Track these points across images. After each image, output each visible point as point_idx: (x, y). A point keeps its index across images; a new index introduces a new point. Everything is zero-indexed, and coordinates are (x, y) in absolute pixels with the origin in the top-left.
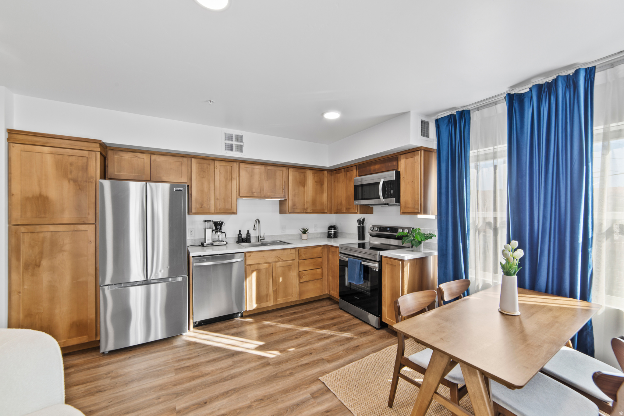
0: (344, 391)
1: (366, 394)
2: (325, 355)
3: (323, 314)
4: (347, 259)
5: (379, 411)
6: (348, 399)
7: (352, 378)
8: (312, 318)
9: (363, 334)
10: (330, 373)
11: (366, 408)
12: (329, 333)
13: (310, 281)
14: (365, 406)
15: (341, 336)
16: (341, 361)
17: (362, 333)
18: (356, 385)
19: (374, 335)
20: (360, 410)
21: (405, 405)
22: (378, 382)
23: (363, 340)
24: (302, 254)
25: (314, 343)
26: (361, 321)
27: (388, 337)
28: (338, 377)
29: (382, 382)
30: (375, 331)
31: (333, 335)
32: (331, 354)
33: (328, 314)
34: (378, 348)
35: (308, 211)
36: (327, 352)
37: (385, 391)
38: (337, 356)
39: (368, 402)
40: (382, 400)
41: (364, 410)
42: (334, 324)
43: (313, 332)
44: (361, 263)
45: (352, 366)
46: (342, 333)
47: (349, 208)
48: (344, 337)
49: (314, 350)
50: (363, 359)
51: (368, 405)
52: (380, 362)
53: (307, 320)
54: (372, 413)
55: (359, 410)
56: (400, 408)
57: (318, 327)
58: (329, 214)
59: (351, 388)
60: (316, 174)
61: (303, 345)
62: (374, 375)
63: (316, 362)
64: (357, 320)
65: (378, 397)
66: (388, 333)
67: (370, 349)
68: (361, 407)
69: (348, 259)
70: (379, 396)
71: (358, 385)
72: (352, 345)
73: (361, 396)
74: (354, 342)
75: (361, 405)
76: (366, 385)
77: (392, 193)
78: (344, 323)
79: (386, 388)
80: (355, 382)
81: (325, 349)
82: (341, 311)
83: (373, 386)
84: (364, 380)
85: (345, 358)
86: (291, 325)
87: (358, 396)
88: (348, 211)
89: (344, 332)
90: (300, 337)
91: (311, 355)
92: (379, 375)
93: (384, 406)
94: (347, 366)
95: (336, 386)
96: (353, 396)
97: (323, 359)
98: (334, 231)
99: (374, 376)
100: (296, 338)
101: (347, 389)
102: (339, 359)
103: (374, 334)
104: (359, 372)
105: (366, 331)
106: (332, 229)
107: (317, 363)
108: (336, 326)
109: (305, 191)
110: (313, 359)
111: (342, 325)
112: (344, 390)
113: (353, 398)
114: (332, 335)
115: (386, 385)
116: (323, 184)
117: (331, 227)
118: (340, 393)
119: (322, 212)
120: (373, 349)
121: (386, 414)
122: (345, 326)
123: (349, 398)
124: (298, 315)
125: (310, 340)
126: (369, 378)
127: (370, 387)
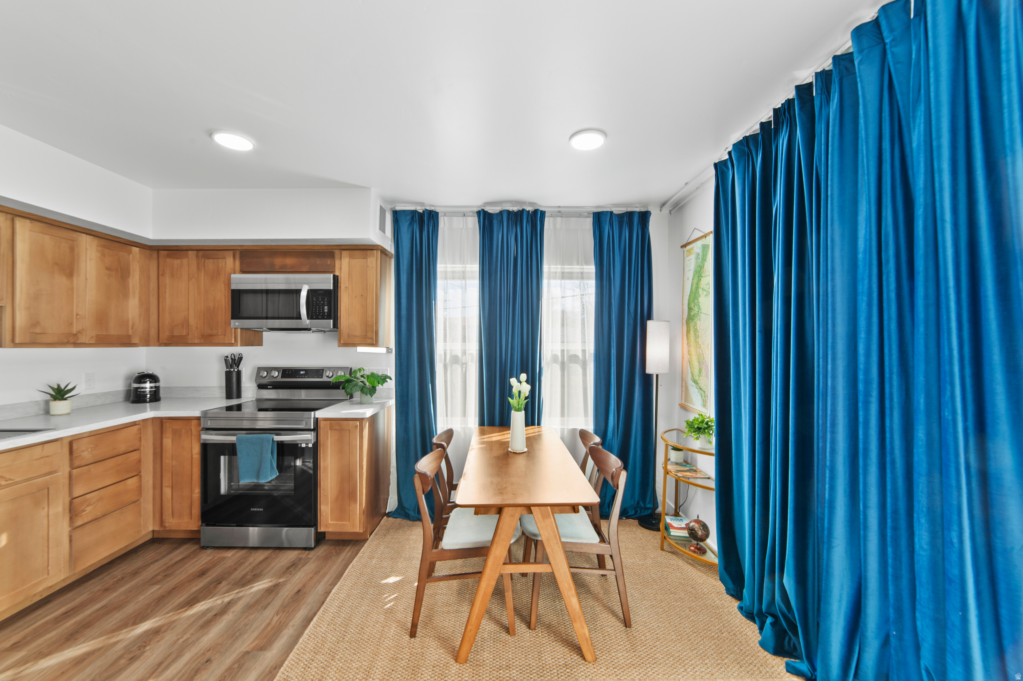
0: (335, 669)
1: (371, 646)
2: (245, 643)
3: (166, 576)
4: (232, 439)
5: (405, 654)
6: (350, 674)
7: (331, 641)
8: (141, 598)
9: (291, 569)
10: (286, 662)
11: (386, 664)
12: (219, 602)
13: (104, 515)
14: (383, 663)
15: (251, 593)
16: (288, 633)
17: (288, 568)
18: (347, 646)
19: (312, 561)
20: (380, 673)
21: (427, 621)
22: (374, 620)
23: (299, 577)
24: (83, 451)
25: (198, 639)
26: (269, 552)
27: (336, 552)
28: (306, 657)
29: (379, 617)
30: (308, 554)
31: (232, 600)
32: (255, 634)
33: (182, 569)
34: (334, 576)
35: (82, 339)
36: (246, 636)
37: (392, 624)
38: (273, 628)
39: (383, 654)
40: (398, 638)
41: (385, 668)
42: (216, 581)
43: (175, 621)
44: (273, 439)
45: (315, 625)
46: (249, 587)
47: (211, 335)
48: (259, 591)
49: (209, 650)
50: (325, 604)
51: (385, 657)
52: (355, 592)
53: (131, 609)
54: (399, 664)
55: (378, 674)
56: (425, 629)
57: (178, 606)
58: (143, 346)
59: (342, 656)
60: (106, 250)
61: (169, 660)
62: (360, 615)
63: (236, 666)
64: (260, 552)
65: (389, 638)
66: (333, 547)
67: (322, 584)
68: (379, 667)
69: (237, 438)
70: (390, 636)
71: (348, 644)
72: (287, 596)
73: (365, 654)
74: (286, 589)
75: (376, 665)
76: (361, 636)
77: (326, 311)
78: (236, 569)
79: (391, 620)
80: (342, 643)
81: (234, 634)
82: (209, 551)
83: (372, 629)
84: (352, 630)
85: (291, 623)
86: (85, 645)
87: (362, 658)
88: (208, 340)
89: (250, 584)
90: (144, 652)
91: (211, 663)
92: (368, 610)
93: (406, 642)
94: (307, 632)
95: (314, 673)
96: (354, 664)
97: (247, 653)
98: (153, 385)
99: (362, 616)
100: (133, 660)
101: (338, 662)
102: (281, 632)
103: (311, 558)
104: (334, 626)
105: (293, 561)
106: (145, 382)
107: (240, 667)
108: (224, 583)
109: (72, 289)
110: (223, 668)
111: (237, 575)
112: (333, 667)
113: (357, 666)
114: (229, 603)
115: (388, 615)
116: (129, 276)
117: (142, 378)
118: (331, 676)
119: (125, 342)
120: (328, 581)
121: (416, 649)
122: (244, 572)
123: (351, 671)
124: (88, 612)
125: (182, 640)
126: (358, 624)
127: (368, 633)
